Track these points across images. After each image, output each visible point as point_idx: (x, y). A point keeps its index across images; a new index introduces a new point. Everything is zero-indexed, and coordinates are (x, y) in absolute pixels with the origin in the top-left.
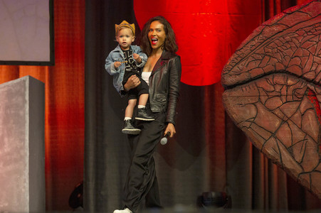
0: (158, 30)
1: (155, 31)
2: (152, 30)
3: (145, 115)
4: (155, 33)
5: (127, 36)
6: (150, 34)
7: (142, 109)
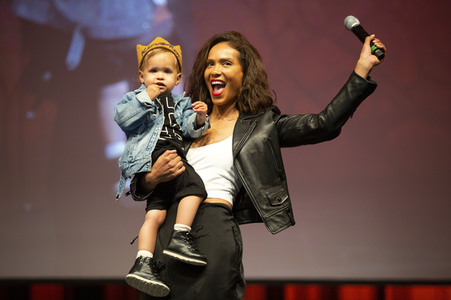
0: (225, 62)
1: (218, 65)
2: (213, 63)
3: (185, 248)
4: (217, 69)
5: (167, 71)
6: (208, 72)
7: (184, 233)
